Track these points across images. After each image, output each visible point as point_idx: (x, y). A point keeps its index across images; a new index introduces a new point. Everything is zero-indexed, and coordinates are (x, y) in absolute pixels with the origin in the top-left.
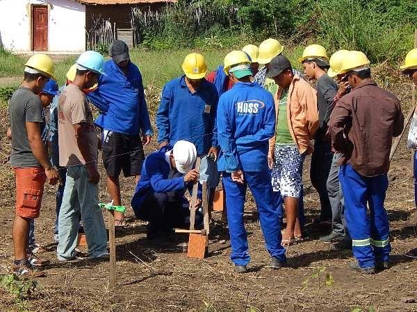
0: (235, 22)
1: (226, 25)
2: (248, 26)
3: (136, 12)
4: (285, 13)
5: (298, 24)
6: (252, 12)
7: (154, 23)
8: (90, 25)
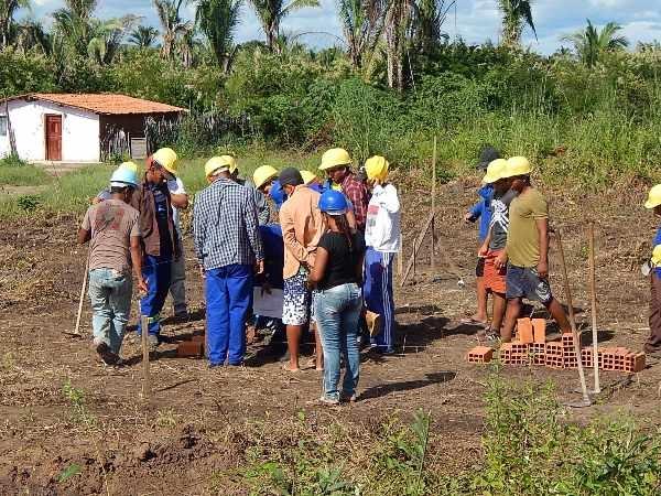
0: (248, 131)
1: (239, 133)
2: (261, 134)
3: (150, 121)
4: (296, 122)
5: (310, 133)
6: (265, 121)
7: (167, 132)
8: (103, 134)
